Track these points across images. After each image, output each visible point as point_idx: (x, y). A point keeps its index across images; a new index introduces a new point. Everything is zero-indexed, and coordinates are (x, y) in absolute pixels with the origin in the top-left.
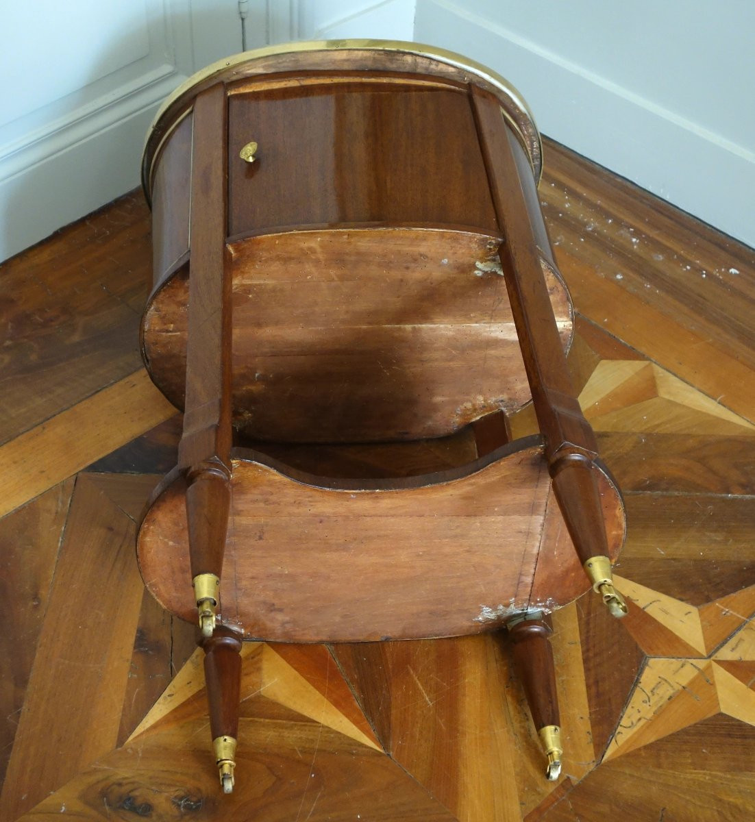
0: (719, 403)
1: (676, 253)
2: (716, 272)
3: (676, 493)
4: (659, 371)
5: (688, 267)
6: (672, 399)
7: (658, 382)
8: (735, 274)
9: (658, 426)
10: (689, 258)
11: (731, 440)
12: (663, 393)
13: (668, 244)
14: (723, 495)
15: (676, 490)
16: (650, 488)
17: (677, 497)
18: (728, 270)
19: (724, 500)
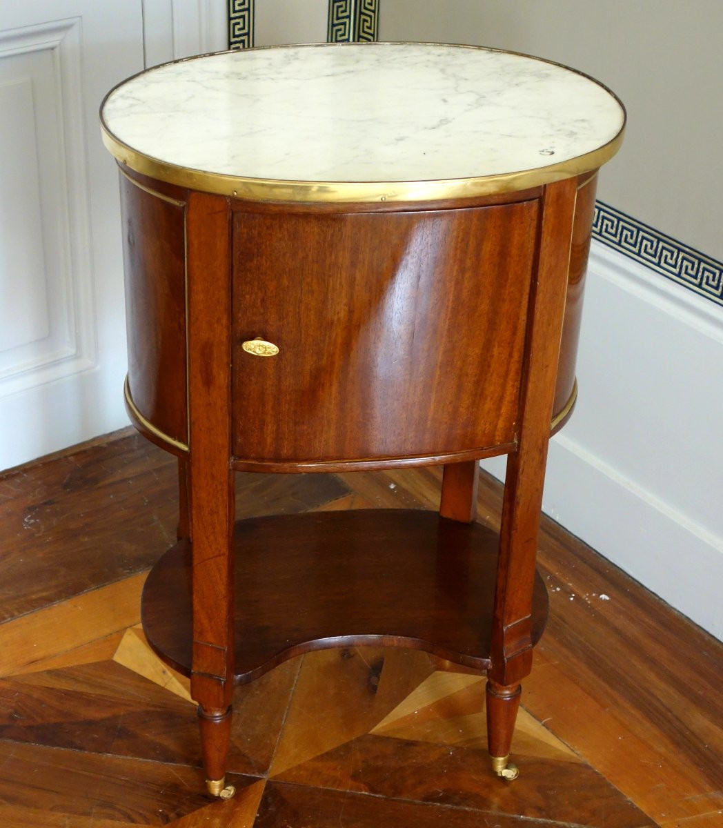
0: (544, 725)
1: (551, 573)
2: (585, 597)
3: (467, 809)
5: (558, 589)
8: (605, 600)
9: (472, 740)
10: (563, 579)
11: (543, 763)
13: (547, 566)
14: (515, 816)
15: (468, 806)
16: (441, 800)
17: (466, 812)
18: (599, 595)
19: (515, 821)
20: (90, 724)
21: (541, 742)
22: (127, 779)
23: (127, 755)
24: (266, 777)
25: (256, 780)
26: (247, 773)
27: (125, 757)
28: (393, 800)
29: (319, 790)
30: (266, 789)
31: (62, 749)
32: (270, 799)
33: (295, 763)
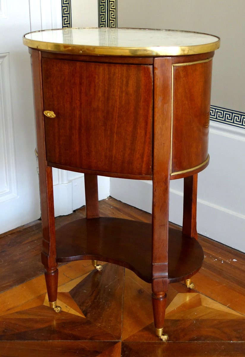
0: (228, 307)
1: (211, 255)
2: (227, 261)
3: (208, 342)
4: (203, 296)
5: (216, 260)
6: (208, 306)
7: (202, 300)
8: (235, 261)
9: (201, 316)
10: (216, 256)
11: (232, 321)
12: (204, 304)
13: (209, 252)
14: (228, 342)
15: (209, 340)
16: (197, 340)
17: (209, 343)
18: (232, 260)
19: (229, 344)
20: (40, 330)
21: (229, 313)
22: (61, 349)
23: (59, 340)
24: (121, 341)
25: (117, 342)
26: (112, 340)
27: (58, 341)
28: (177, 343)
29: (145, 343)
30: (122, 345)
31: (29, 341)
32: (125, 349)
33: (132, 334)
